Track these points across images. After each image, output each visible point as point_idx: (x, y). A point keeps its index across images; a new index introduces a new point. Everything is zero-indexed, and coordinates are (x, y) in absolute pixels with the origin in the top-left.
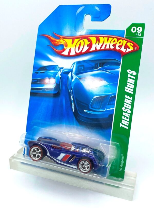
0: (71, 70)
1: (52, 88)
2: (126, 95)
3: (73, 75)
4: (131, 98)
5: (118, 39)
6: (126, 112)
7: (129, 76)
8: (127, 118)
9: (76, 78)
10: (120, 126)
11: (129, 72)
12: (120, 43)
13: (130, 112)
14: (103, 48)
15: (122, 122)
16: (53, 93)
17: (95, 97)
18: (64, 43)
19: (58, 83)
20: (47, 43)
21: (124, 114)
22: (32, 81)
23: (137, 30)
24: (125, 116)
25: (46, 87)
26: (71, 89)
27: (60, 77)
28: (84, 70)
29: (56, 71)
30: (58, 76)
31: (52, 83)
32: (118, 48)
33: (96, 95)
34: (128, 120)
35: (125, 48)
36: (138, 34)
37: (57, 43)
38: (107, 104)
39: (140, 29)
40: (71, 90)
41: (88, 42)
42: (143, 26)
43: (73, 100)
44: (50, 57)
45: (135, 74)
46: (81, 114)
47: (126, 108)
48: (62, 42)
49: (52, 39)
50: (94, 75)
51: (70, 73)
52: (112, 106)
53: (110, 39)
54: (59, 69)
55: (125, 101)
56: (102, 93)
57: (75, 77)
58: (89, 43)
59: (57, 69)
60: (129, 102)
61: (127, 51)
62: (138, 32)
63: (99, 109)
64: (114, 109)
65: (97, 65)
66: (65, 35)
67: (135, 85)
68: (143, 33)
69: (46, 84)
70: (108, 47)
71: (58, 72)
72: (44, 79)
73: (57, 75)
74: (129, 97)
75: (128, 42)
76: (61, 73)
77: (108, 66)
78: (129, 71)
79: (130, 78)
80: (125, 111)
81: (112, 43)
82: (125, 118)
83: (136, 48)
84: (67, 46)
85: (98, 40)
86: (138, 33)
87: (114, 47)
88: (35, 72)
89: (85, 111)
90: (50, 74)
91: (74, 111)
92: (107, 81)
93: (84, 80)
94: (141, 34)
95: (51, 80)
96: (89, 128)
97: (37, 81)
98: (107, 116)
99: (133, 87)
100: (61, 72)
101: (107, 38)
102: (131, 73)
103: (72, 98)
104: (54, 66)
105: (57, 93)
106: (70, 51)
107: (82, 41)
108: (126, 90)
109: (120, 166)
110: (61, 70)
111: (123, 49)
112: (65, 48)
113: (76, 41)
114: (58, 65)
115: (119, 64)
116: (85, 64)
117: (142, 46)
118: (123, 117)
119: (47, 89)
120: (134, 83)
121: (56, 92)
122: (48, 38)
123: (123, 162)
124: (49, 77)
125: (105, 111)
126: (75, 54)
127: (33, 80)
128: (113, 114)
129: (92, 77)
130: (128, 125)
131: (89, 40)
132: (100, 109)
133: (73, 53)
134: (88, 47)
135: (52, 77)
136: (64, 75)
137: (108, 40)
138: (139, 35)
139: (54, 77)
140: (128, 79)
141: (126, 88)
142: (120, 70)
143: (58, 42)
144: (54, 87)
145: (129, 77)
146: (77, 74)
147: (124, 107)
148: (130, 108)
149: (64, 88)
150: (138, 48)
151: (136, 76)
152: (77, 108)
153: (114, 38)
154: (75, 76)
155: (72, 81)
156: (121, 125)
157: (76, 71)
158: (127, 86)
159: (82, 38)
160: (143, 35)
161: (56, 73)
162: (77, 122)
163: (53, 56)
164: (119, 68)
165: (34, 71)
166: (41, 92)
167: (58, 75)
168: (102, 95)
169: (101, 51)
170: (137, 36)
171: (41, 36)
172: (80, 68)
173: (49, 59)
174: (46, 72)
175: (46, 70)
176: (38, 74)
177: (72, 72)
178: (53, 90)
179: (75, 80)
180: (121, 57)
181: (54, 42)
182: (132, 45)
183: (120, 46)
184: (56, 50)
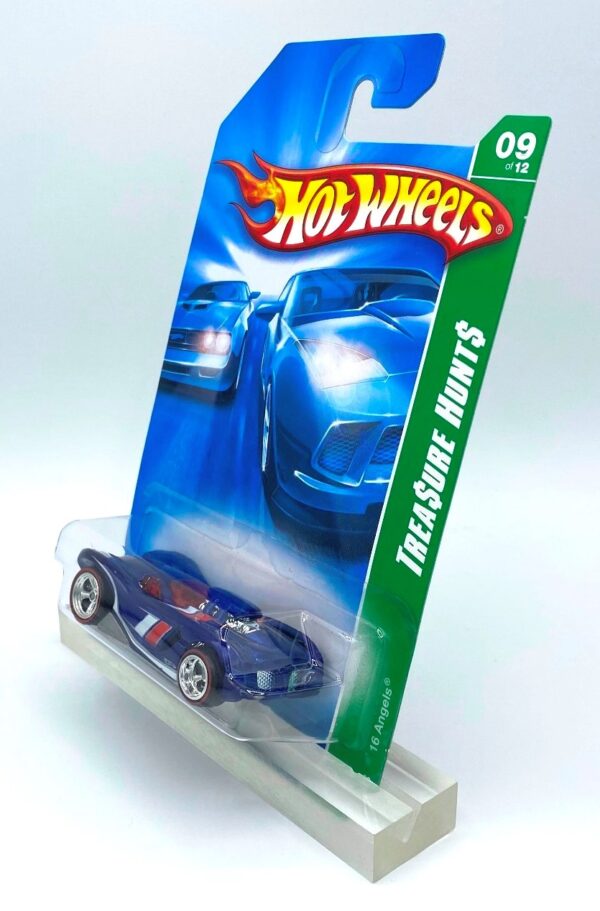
0: (279, 305)
1: (218, 370)
2: (436, 431)
3: (284, 324)
4: (450, 447)
5: (446, 186)
6: (425, 504)
7: (460, 349)
8: (425, 529)
9: (290, 339)
10: (398, 560)
11: (461, 334)
12: (450, 202)
13: (437, 504)
14: (391, 221)
15: (407, 545)
16: (216, 387)
17: (336, 423)
18: (278, 195)
19: (237, 354)
20: (230, 192)
21: (417, 509)
22: (170, 339)
23: (516, 149)
24: (418, 521)
25: (201, 362)
26: (270, 379)
27: (246, 328)
28: (318, 308)
29: (238, 306)
30: (241, 326)
31: (221, 351)
32: (438, 225)
33: (342, 418)
34: (427, 537)
35: (462, 228)
36: (518, 165)
38: (370, 458)
39: (527, 142)
40: (269, 385)
41: (349, 193)
42: (541, 127)
43: (268, 424)
44: (232, 248)
45: (479, 340)
46: (282, 486)
47: (428, 486)
49: (248, 177)
50: (347, 334)
51: (277, 316)
52: (383, 468)
53: (421, 183)
54: (246, 298)
55: (429, 456)
56: (363, 410)
57: (287, 332)
58: (350, 197)
59: (241, 298)
60: (442, 461)
61: (467, 241)
62: (519, 155)
63: (340, 474)
64: (387, 484)
65: (363, 292)
66: (283, 165)
67: (474, 390)
68: (536, 160)
69: (204, 352)
70: (406, 220)
71: (242, 307)
72: (202, 332)
73: (238, 322)
74: (446, 439)
75: (477, 198)
76: (252, 314)
77: (395, 299)
78: (461, 326)
79: (461, 358)
80: (423, 497)
81: (424, 203)
82: (417, 530)
83: (500, 229)
84: (282, 209)
85: (380, 186)
86: (518, 161)
87: (426, 220)
88: (182, 303)
89: (297, 473)
90: (219, 314)
91: (265, 468)
92: (384, 364)
93: (313, 351)
94: (528, 165)
95: (219, 336)
96: (299, 546)
97: (181, 336)
98: (361, 510)
99: (463, 401)
100: (253, 309)
101: (409, 180)
102: (466, 336)
103: (266, 416)
104: (235, 285)
105: (228, 393)
106: (289, 227)
107: (329, 190)
108: (438, 410)
109: (376, 726)
110: (253, 302)
111: (455, 232)
112: (277, 214)
113: (313, 187)
114: (245, 283)
116: (324, 284)
117: (524, 222)
118: (411, 524)
119: (204, 370)
120: (468, 382)
121: (226, 387)
122: (235, 174)
123: (385, 713)
124: (217, 325)
125: (358, 485)
126: (300, 240)
127: (173, 331)
128: (382, 504)
129: (338, 340)
130: (422, 559)
131: (352, 188)
132: (345, 477)
133: (295, 238)
134: (345, 217)
135: (224, 326)
136: (258, 321)
137: (411, 190)
138: (521, 168)
139: (229, 329)
140: (455, 361)
141: (441, 399)
142: (431, 318)
143: (262, 191)
144: (224, 366)
145: (456, 353)
146: (295, 322)
147: (420, 482)
148: (441, 489)
149: (250, 373)
150: (506, 227)
151: (484, 353)
152: (277, 459)
153: (432, 179)
154: (289, 329)
155: (276, 347)
156: (401, 556)
157: (294, 310)
158: (447, 391)
159: (332, 176)
160: (534, 172)
161: (236, 314)
162: (270, 516)
163: (240, 247)
164: (429, 310)
165: (179, 300)
166: (187, 379)
167: (241, 319)
168: (361, 417)
170: (513, 173)
171: (221, 166)
173: (225, 258)
174: (210, 304)
175: (212, 297)
176: (189, 312)
177: (281, 314)
178: (219, 376)
179: (286, 344)
180: (444, 264)
181: (249, 192)
182: (489, 212)
183: (448, 218)
184: (250, 222)
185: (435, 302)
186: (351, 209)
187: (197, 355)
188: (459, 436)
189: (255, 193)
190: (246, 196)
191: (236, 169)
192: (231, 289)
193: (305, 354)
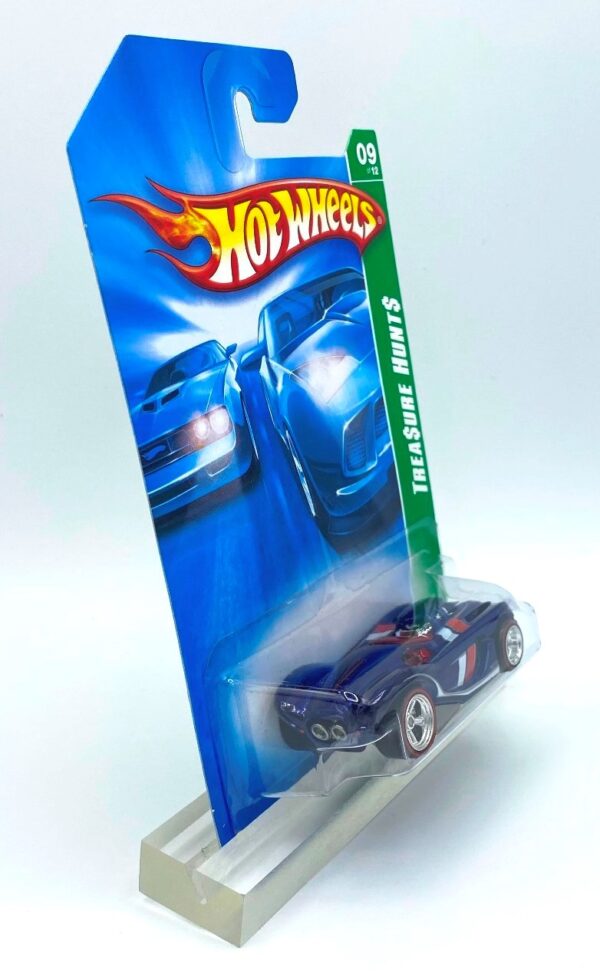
0: (262, 347)
1: (228, 456)
3: (274, 364)
4: (410, 390)
5: (340, 192)
6: (414, 440)
7: (389, 318)
8: (419, 456)
9: (286, 375)
10: (415, 492)
11: (386, 306)
12: (346, 205)
13: (418, 434)
14: (315, 230)
15: (416, 478)
16: (236, 474)
17: (346, 426)
19: (242, 424)
20: (140, 240)
21: (411, 448)
22: (143, 461)
24: (414, 455)
25: (204, 460)
26: (285, 426)
27: (238, 389)
28: (294, 332)
29: (217, 372)
30: (232, 390)
32: (346, 226)
33: (347, 419)
34: (421, 462)
35: (361, 225)
36: (373, 169)
38: (375, 436)
39: (371, 151)
40: (286, 433)
43: (301, 470)
44: (178, 307)
45: (397, 307)
46: (333, 513)
47: (410, 427)
48: (195, 224)
49: (155, 212)
50: (323, 345)
52: (385, 435)
53: (323, 193)
54: (223, 358)
55: (403, 406)
56: (356, 403)
57: (280, 371)
58: (278, 216)
59: (217, 361)
60: (410, 403)
61: (367, 234)
62: (371, 161)
63: (363, 465)
64: (391, 446)
65: (320, 302)
67: (406, 343)
68: (378, 163)
69: (202, 447)
70: (325, 229)
71: (223, 370)
72: (187, 426)
73: (226, 388)
74: (406, 387)
75: (362, 199)
76: (238, 371)
77: (341, 298)
79: (392, 324)
80: (411, 436)
81: (332, 210)
82: (416, 462)
83: (380, 220)
84: (218, 243)
85: (295, 199)
86: (372, 166)
87: (337, 225)
88: (140, 406)
89: (338, 493)
90: (200, 392)
91: (315, 511)
93: (307, 375)
94: (377, 169)
95: (211, 417)
97: (163, 447)
99: (404, 353)
100: (236, 366)
101: (315, 192)
102: (390, 307)
103: (296, 464)
104: (202, 350)
105: (250, 470)
108: (395, 369)
111: (358, 230)
112: (215, 250)
114: (214, 341)
115: (360, 285)
116: (288, 308)
118: (413, 461)
119: (213, 467)
120: (402, 339)
121: (246, 466)
122: (136, 213)
124: (202, 406)
125: (376, 463)
127: (142, 451)
128: (394, 462)
129: (320, 354)
130: (424, 479)
131: (277, 207)
132: (367, 464)
133: (246, 272)
134: (281, 236)
135: (213, 402)
136: (248, 375)
137: (319, 199)
138: (374, 171)
139: (218, 403)
140: (391, 328)
141: (393, 360)
142: (367, 303)
143: (183, 228)
144: (234, 444)
145: (390, 321)
147: (406, 428)
148: (416, 423)
149: (264, 434)
150: (382, 218)
151: (402, 315)
152: (320, 496)
153: (329, 188)
154: (280, 366)
155: (276, 392)
156: (415, 489)
157: (277, 347)
158: (394, 352)
160: (380, 173)
161: (220, 380)
163: (188, 302)
164: (366, 296)
165: (131, 400)
166: (197, 492)
167: (229, 383)
168: (357, 408)
170: (372, 175)
171: (97, 205)
173: (176, 324)
174: (182, 387)
175: (181, 377)
176: (159, 411)
177: (267, 356)
178: (234, 460)
179: (283, 384)
180: (361, 258)
181: (167, 232)
182: (371, 208)
183: (350, 219)
184: (187, 269)
185: (364, 288)
186: (283, 227)
187: (197, 456)
188: (411, 380)
189: (177, 231)
190: (166, 237)
191: (132, 204)
192: (201, 356)
193: (302, 383)
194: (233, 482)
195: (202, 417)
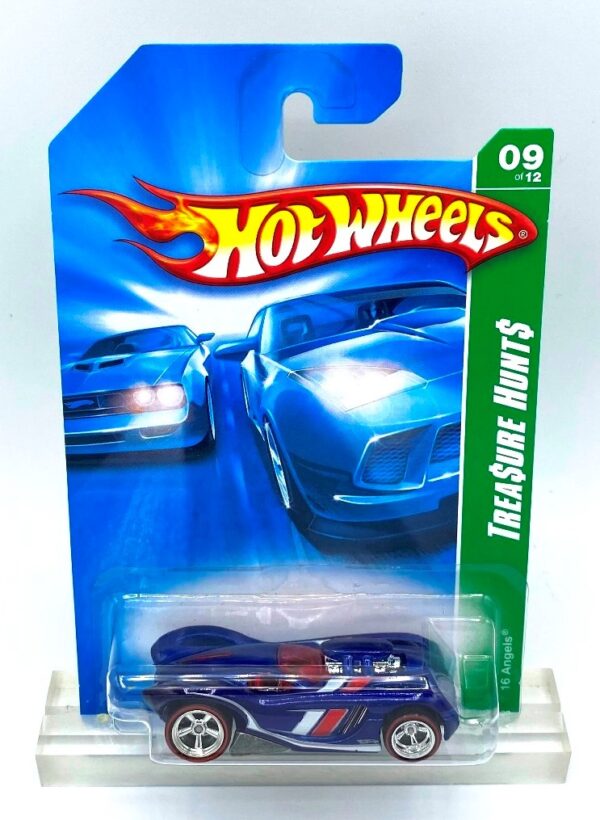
0: (251, 342)
1: (174, 427)
2: (500, 419)
3: (266, 360)
4: (522, 427)
5: (446, 201)
6: (508, 480)
7: (506, 344)
8: (513, 501)
9: (280, 374)
10: (490, 534)
11: (503, 330)
12: (456, 214)
13: (521, 477)
14: (385, 238)
15: (496, 519)
16: (180, 444)
17: (375, 439)
18: (201, 226)
19: (200, 403)
20: (111, 229)
21: (499, 487)
23: (522, 160)
24: (502, 497)
25: (139, 423)
26: (266, 418)
27: (205, 373)
28: (307, 337)
29: (181, 353)
30: (195, 373)
31: (171, 405)
32: (447, 237)
33: (380, 432)
34: (518, 507)
35: (478, 236)
36: (529, 175)
37: (166, 227)
38: (429, 459)
39: (533, 153)
40: (267, 425)
41: (316, 215)
42: (545, 138)
43: (279, 462)
44: (141, 291)
45: (527, 333)
46: (321, 514)
47: (506, 466)
48: (189, 221)
49: (135, 208)
50: (360, 354)
51: (251, 353)
52: (448, 464)
53: (412, 200)
54: (191, 342)
55: (500, 441)
56: (403, 420)
57: (273, 368)
58: (320, 220)
59: (182, 344)
60: (516, 441)
61: (488, 248)
62: (527, 166)
63: (396, 482)
64: (458, 476)
65: (369, 312)
66: (197, 191)
67: (533, 376)
68: (546, 168)
69: (140, 412)
70: (404, 236)
71: (189, 353)
72: (127, 391)
73: (188, 370)
74: (514, 423)
75: (488, 209)
76: (209, 356)
77: (413, 311)
78: (502, 325)
79: (509, 351)
80: (504, 475)
81: (423, 219)
82: (506, 504)
83: (523, 234)
85: (357, 205)
86: (527, 171)
87: (430, 234)
88: (72, 364)
89: (337, 498)
90: (152, 367)
91: (290, 504)
92: (417, 372)
93: (320, 378)
94: (540, 175)
95: (160, 391)
96: (362, 561)
97: (91, 402)
98: (434, 506)
99: (524, 386)
100: (207, 352)
101: (397, 197)
102: (511, 332)
103: (274, 455)
104: (165, 332)
105: (200, 446)
106: (234, 258)
107: (284, 216)
108: (497, 399)
109: (503, 671)
110: (205, 345)
111: (470, 241)
112: (209, 247)
113: (257, 214)
114: (184, 327)
115: (461, 302)
116: (312, 311)
117: (547, 224)
118: (497, 501)
119: (149, 431)
120: (525, 370)
121: (196, 440)
123: (509, 655)
124: (152, 380)
125: (421, 486)
126: (259, 271)
128: (457, 494)
129: (350, 362)
130: (517, 526)
131: (319, 210)
132: (402, 484)
134: (318, 241)
135: (165, 377)
136: (223, 364)
137: (402, 206)
138: (532, 178)
139: (173, 380)
140: (504, 355)
141: (497, 389)
142: (464, 322)
144: (185, 419)
145: (504, 347)
146: (282, 354)
147: (495, 464)
148: (521, 464)
149: (230, 418)
150: (530, 232)
151: (534, 343)
152: (303, 492)
153: (427, 195)
154: (276, 364)
155: (262, 385)
156: (492, 530)
157: (276, 344)
158: (502, 381)
159: (283, 200)
160: (546, 180)
161: (185, 361)
162: (309, 544)
163: (157, 288)
164: (463, 315)
165: (64, 358)
166: (121, 446)
167: (193, 366)
168: (403, 426)
169: (375, 251)
170: (524, 182)
171: (69, 197)
172: (293, 327)
174: (128, 358)
175: (130, 350)
176: (92, 373)
177: (258, 351)
178: (179, 432)
179: (276, 380)
180: (466, 272)
181: (146, 226)
182: (507, 220)
183: (458, 230)
184: (166, 261)
185: (464, 306)
186: (326, 232)
187: (130, 418)
188: (528, 416)
189: (160, 226)
190: (144, 230)
192: (164, 337)
193: (308, 384)
194: (175, 450)
195: (147, 388)
